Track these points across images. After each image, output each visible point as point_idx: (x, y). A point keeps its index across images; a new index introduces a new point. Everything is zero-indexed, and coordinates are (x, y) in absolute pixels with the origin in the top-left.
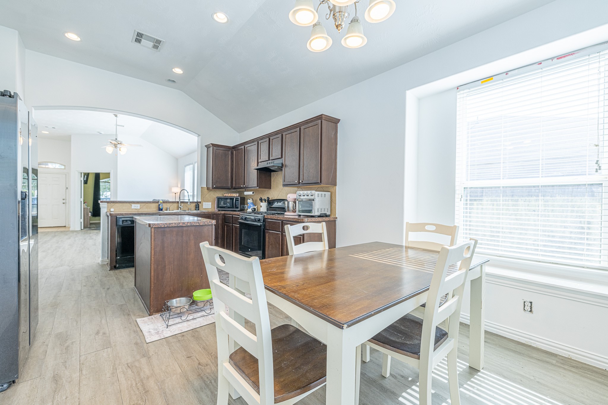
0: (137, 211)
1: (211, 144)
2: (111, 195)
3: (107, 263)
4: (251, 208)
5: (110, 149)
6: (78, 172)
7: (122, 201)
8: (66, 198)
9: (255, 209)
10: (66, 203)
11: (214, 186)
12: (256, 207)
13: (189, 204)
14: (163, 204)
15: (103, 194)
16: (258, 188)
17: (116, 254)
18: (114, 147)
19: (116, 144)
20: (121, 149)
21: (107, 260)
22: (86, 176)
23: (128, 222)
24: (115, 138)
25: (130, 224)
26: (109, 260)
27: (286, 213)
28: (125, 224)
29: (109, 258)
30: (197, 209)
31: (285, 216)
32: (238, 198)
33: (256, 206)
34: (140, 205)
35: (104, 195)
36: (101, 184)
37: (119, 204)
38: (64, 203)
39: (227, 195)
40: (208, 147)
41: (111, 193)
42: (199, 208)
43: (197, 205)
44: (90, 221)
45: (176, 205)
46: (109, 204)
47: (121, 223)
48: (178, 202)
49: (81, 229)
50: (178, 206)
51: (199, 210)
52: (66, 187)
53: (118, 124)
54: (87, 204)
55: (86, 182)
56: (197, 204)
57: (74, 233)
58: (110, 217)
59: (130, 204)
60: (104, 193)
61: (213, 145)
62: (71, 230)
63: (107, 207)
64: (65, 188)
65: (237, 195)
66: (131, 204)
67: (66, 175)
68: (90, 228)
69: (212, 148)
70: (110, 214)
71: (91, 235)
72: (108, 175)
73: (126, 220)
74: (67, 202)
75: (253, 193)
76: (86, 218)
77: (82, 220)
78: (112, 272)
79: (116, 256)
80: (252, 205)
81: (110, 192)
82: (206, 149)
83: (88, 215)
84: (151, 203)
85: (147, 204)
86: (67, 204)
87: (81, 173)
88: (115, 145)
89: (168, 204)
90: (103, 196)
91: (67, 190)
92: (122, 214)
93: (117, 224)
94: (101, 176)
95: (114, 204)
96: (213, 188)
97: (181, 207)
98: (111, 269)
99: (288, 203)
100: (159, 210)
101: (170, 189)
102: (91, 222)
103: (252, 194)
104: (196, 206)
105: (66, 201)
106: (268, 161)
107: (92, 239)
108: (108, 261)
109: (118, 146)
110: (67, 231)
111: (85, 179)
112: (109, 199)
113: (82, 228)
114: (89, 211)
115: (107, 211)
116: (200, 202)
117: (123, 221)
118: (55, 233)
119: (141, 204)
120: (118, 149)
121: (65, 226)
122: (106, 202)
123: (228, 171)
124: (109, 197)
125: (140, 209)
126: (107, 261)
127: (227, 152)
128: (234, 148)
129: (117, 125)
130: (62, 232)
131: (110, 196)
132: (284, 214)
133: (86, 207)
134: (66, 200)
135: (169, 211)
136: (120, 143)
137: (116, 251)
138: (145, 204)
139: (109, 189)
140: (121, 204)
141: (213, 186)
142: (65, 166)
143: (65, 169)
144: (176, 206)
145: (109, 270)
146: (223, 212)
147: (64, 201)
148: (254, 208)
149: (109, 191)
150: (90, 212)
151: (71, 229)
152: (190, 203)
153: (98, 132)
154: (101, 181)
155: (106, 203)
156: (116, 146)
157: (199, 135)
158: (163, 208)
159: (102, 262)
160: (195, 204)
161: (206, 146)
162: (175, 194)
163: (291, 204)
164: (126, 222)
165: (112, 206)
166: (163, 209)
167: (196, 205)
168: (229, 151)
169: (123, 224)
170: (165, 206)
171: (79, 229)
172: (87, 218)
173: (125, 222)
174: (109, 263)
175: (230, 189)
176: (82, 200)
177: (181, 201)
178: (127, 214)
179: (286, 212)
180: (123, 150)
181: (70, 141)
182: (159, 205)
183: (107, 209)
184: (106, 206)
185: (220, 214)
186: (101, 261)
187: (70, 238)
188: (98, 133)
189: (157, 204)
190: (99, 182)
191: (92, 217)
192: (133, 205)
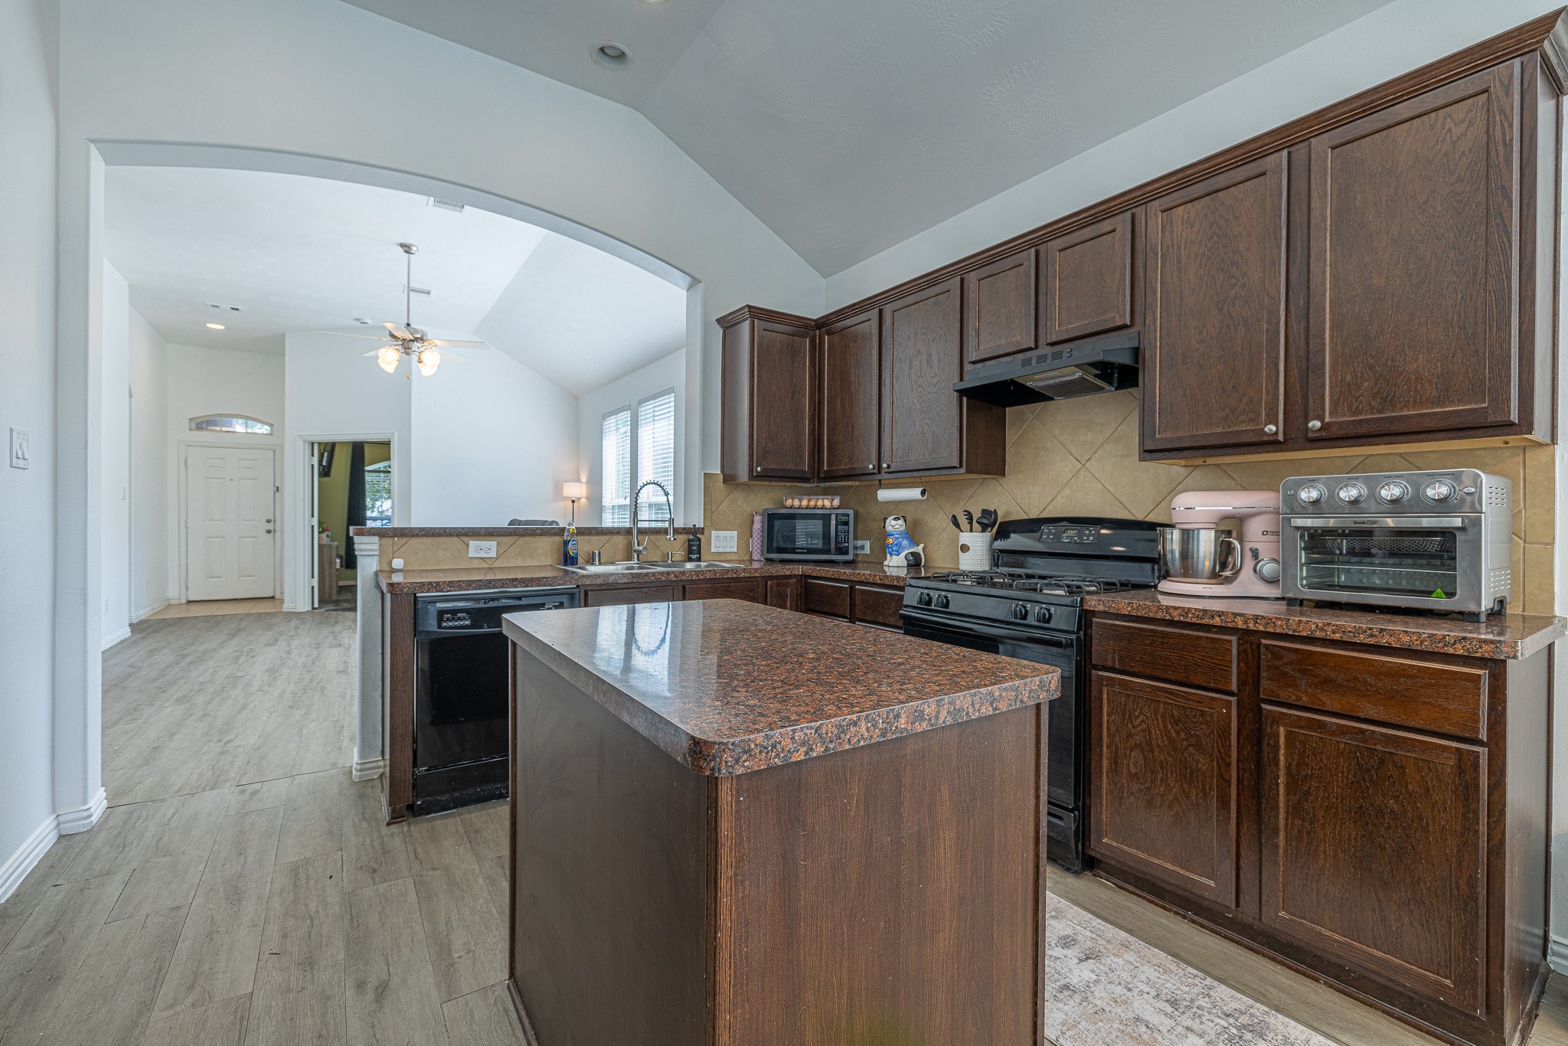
0: (486, 566)
1: (749, 307)
2: (393, 507)
3: (382, 775)
4: (903, 554)
5: (389, 358)
6: (304, 441)
7: (434, 529)
8: (274, 516)
9: (915, 555)
10: (275, 531)
11: (759, 469)
12: (919, 549)
13: (670, 536)
14: (579, 538)
15: (373, 506)
16: (963, 470)
17: (415, 752)
18: (403, 351)
19: (409, 343)
20: (424, 357)
21: (382, 763)
22: (326, 454)
23: (459, 619)
24: (406, 322)
25: (466, 627)
26: (388, 762)
27: (1165, 585)
28: (451, 628)
29: (387, 756)
30: (694, 557)
31: (1165, 601)
32: (848, 515)
33: (922, 545)
34: (498, 544)
35: (375, 509)
36: (368, 477)
37: (424, 540)
38: (269, 532)
39: (796, 503)
40: (729, 323)
41: (393, 503)
42: (700, 553)
43: (694, 542)
44: (338, 580)
45: (620, 541)
46: (388, 541)
47: (432, 625)
48: (628, 532)
49: (313, 608)
50: (630, 545)
51: (699, 559)
52: (274, 486)
53: (413, 285)
54: (330, 534)
55: (325, 472)
56: (691, 537)
57: (290, 621)
58: (388, 597)
59: (463, 538)
60: (378, 503)
61: (756, 313)
62: (284, 610)
63: (378, 554)
64: (272, 489)
65: (836, 502)
66: (465, 539)
67: (274, 451)
68: (337, 602)
69: (747, 324)
70: (391, 585)
71: (338, 628)
72: (384, 448)
73: (454, 612)
74: (278, 528)
75: (923, 493)
76: (327, 573)
77: (315, 582)
78: (397, 837)
79: (415, 764)
80: (905, 542)
81: (390, 500)
82: (721, 331)
83: (332, 564)
84: (537, 535)
85: (522, 540)
86: (278, 534)
87: (313, 444)
88: (406, 345)
89: (594, 538)
90: (372, 512)
91: (277, 494)
92: (436, 586)
93: (420, 628)
94: (368, 452)
95: (404, 540)
96: (754, 477)
97: (641, 548)
98: (396, 818)
99: (1188, 536)
100: (566, 564)
101: (558, 488)
102: (341, 583)
103: (919, 497)
104: (690, 546)
105: (274, 526)
106: (1030, 349)
107: (340, 645)
108: (385, 766)
109: (415, 346)
110: (274, 615)
111: (324, 464)
112: (389, 519)
113: (316, 605)
114: (334, 554)
115: (379, 568)
116: (702, 531)
117: (441, 613)
118: (241, 620)
119: (500, 539)
120: (414, 357)
121: (273, 597)
122: (374, 535)
123: (803, 414)
124: (389, 513)
125: (496, 559)
126: (379, 767)
127: (797, 339)
128: (823, 324)
129: (410, 290)
130: (260, 616)
131: (390, 510)
132: (1155, 587)
133: (325, 541)
134: (275, 521)
135: (600, 564)
136: (419, 336)
137: (415, 741)
138: (513, 539)
139: (389, 491)
140: (429, 540)
141: (751, 470)
142: (271, 425)
143: (271, 434)
144: (621, 547)
145: (388, 824)
146: (799, 569)
147: (270, 526)
148: (912, 553)
149: (389, 498)
150: (341, 557)
151: (287, 607)
152: (677, 531)
153: (357, 320)
154: (366, 468)
155: (376, 539)
156: (409, 348)
157: (695, 281)
158: (577, 554)
159: (361, 770)
160: (682, 538)
161: (718, 321)
162: (573, 502)
163: (1206, 545)
164: (453, 619)
165: (396, 548)
166: (580, 560)
167: (689, 540)
168: (803, 336)
169: (440, 627)
170: (582, 547)
171: (307, 608)
172: (330, 575)
173: (448, 620)
174: (388, 774)
175: (806, 480)
176: (315, 522)
177: (641, 525)
178: (457, 584)
179: (1166, 575)
180: (430, 361)
181: (283, 354)
182: (566, 543)
183: (380, 561)
184: (376, 547)
185: (790, 577)
186: (359, 767)
187: (275, 641)
188: (358, 324)
189: (558, 539)
190: (363, 471)
191: (343, 568)
192: (474, 544)
